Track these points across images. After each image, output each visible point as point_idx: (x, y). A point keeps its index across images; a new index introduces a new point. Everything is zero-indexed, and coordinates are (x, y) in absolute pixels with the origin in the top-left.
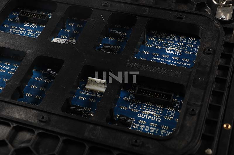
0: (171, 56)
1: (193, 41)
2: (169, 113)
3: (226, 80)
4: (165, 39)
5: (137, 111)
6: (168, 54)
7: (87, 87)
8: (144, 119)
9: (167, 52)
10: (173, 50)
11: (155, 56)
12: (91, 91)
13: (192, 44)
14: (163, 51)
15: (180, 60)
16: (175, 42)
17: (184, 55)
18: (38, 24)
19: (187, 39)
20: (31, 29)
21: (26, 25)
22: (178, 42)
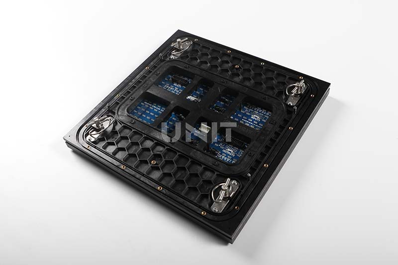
0: (254, 120)
1: (270, 114)
2: (240, 153)
3: (276, 141)
4: (253, 109)
5: (223, 148)
6: (252, 119)
8: (225, 153)
9: (252, 117)
10: (256, 117)
11: (244, 119)
13: (268, 115)
15: (258, 124)
16: (259, 112)
17: (261, 122)
18: (182, 85)
19: (267, 112)
20: (177, 87)
21: (175, 84)
22: (261, 112)
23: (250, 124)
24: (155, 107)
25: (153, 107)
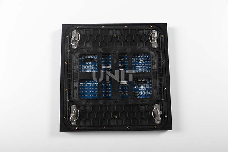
0: (141, 64)
1: (147, 56)
2: (147, 86)
3: (161, 68)
4: (137, 57)
5: (138, 88)
6: (140, 64)
7: (120, 84)
8: (141, 90)
9: (140, 63)
11: (137, 66)
12: (122, 85)
13: (147, 57)
14: (138, 62)
15: (145, 65)
16: (141, 58)
17: (146, 63)
18: (92, 62)
19: (145, 55)
20: (90, 64)
21: (87, 63)
22: (142, 57)
23: (141, 67)
24: (88, 83)
25: (87, 84)
